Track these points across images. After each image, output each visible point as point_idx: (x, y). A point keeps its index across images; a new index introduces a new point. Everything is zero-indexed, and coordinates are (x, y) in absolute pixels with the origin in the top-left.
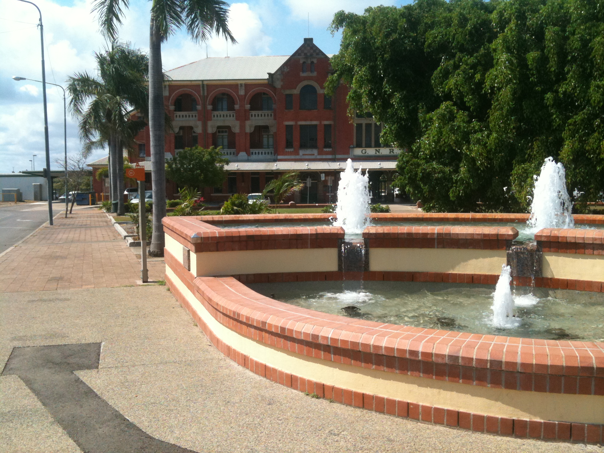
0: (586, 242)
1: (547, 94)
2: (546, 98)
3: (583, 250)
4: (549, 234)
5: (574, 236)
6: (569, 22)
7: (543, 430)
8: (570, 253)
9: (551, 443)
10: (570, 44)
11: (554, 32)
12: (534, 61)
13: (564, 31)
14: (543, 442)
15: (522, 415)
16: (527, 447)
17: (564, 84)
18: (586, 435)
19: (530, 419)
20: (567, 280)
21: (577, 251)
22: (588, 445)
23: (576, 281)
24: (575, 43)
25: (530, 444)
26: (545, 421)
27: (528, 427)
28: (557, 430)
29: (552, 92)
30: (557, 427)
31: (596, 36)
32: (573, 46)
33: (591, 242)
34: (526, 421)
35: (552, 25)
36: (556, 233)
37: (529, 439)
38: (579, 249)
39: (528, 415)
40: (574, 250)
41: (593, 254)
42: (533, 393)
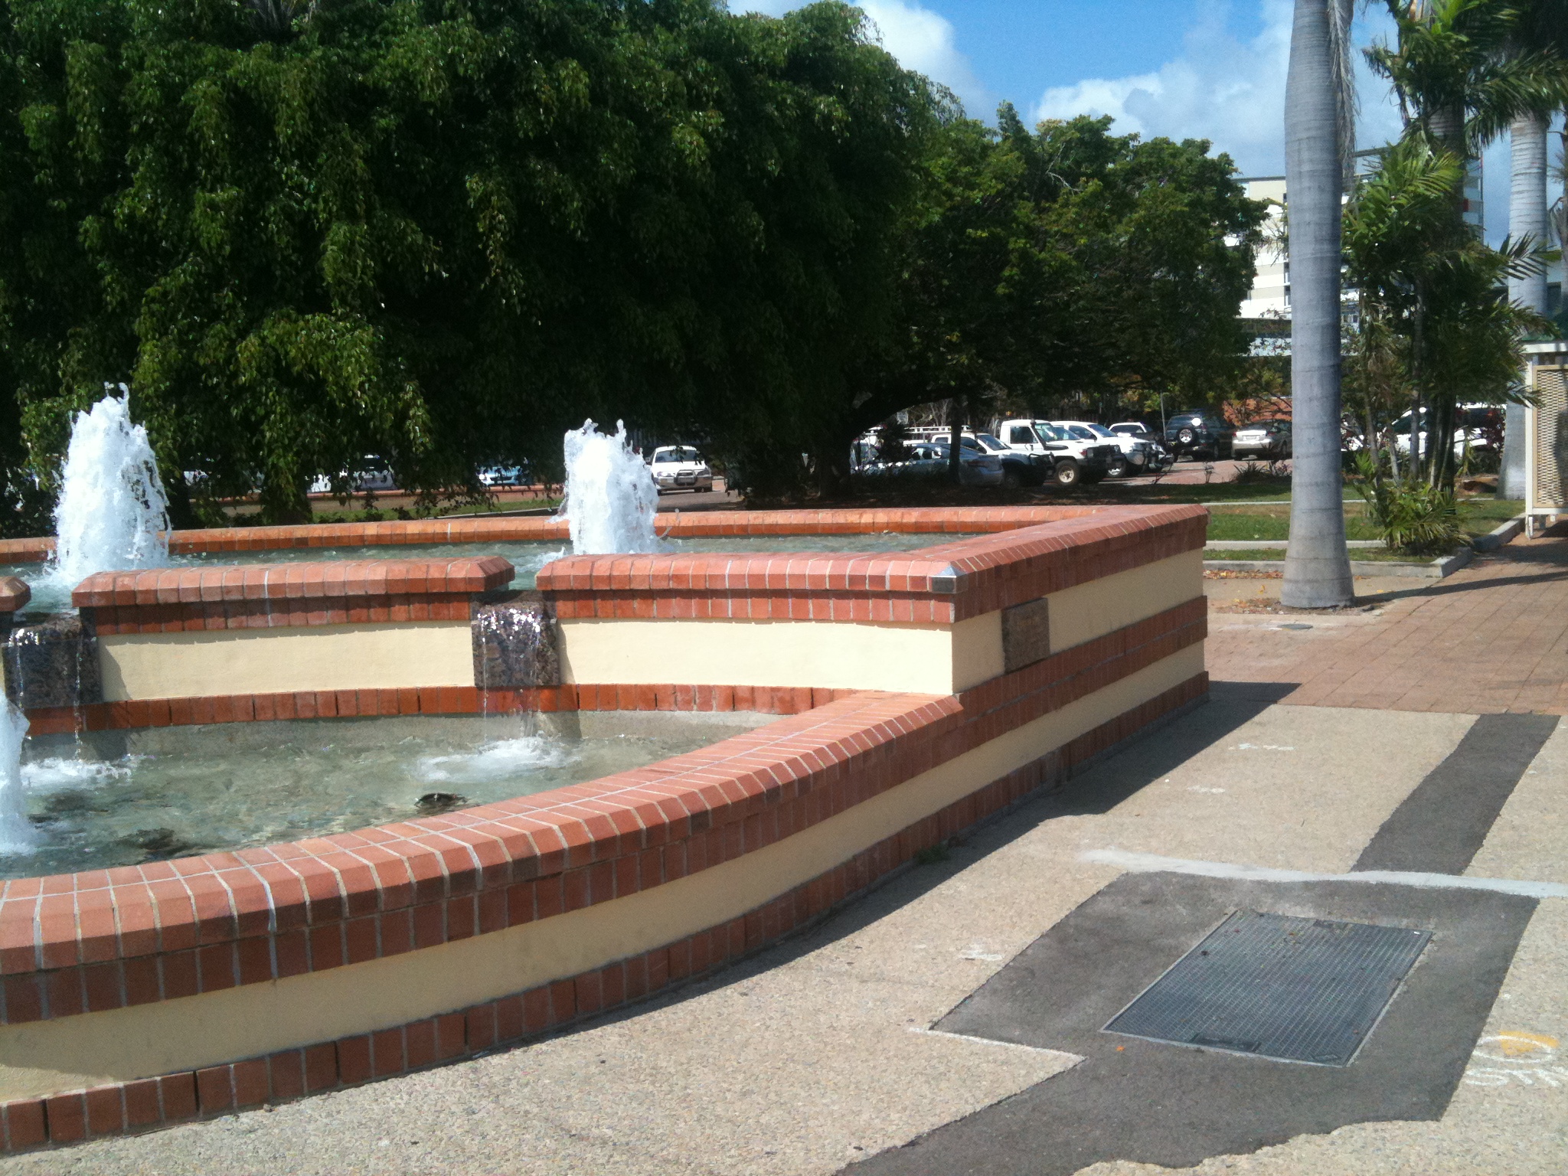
0: (207, 598)
1: (84, 219)
2: (81, 230)
3: (200, 621)
4: (110, 588)
5: (174, 586)
6: (126, 35)
7: (125, 1108)
8: (169, 631)
9: (152, 1135)
10: (132, 94)
11: (89, 57)
12: (41, 131)
13: (115, 57)
14: (131, 1139)
15: (64, 1084)
16: (89, 1165)
17: (125, 196)
18: (235, 1091)
19: (87, 1087)
20: (168, 701)
21: (186, 624)
22: (241, 1115)
23: (190, 700)
24: (144, 89)
25: (95, 1154)
26: (128, 1083)
27: (86, 1108)
28: (160, 1097)
29: (98, 213)
30: (160, 1091)
31: (197, 77)
32: (141, 98)
33: (218, 598)
34: (79, 1096)
35: (82, 38)
36: (127, 583)
37: (93, 1140)
38: (190, 617)
39: (81, 1078)
40: (179, 624)
41: (226, 627)
42: (88, 1016)
